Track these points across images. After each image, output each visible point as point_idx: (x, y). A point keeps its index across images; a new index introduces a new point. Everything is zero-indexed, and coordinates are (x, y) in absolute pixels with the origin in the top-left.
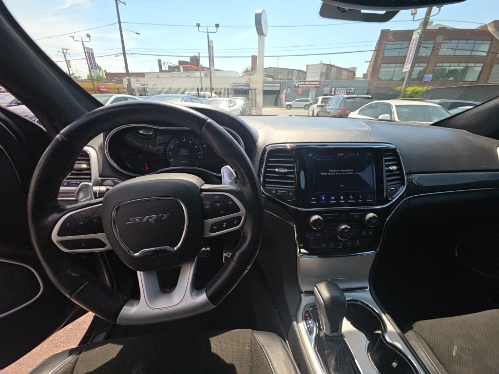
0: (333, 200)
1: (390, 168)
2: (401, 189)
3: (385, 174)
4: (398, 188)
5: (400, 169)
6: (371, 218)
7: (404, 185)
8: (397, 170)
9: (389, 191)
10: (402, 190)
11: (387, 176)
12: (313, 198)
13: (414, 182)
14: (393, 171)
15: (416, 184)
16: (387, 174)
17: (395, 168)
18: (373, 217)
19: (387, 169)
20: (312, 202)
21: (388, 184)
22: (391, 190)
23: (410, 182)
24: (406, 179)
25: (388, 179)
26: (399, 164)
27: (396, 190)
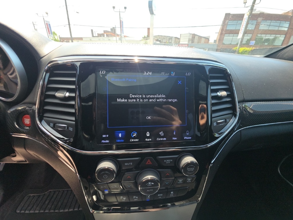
0: (134, 138)
1: (218, 93)
2: (232, 120)
3: (210, 101)
4: (228, 120)
5: (231, 95)
6: (188, 165)
7: (235, 116)
8: (228, 96)
9: (215, 124)
10: (233, 122)
11: (213, 105)
12: (104, 136)
13: (248, 110)
14: (221, 98)
15: (252, 112)
16: (213, 101)
17: (224, 93)
18: (192, 163)
19: (214, 94)
20: (103, 141)
21: (213, 115)
22: (218, 123)
23: (244, 110)
24: (238, 107)
25: (214, 108)
26: (230, 90)
27: (226, 122)
